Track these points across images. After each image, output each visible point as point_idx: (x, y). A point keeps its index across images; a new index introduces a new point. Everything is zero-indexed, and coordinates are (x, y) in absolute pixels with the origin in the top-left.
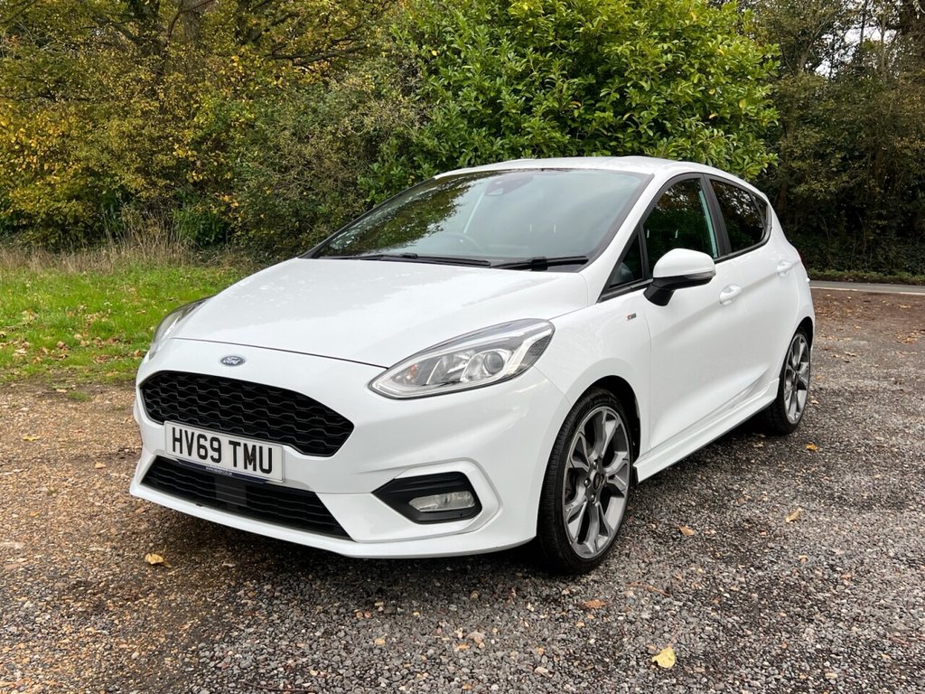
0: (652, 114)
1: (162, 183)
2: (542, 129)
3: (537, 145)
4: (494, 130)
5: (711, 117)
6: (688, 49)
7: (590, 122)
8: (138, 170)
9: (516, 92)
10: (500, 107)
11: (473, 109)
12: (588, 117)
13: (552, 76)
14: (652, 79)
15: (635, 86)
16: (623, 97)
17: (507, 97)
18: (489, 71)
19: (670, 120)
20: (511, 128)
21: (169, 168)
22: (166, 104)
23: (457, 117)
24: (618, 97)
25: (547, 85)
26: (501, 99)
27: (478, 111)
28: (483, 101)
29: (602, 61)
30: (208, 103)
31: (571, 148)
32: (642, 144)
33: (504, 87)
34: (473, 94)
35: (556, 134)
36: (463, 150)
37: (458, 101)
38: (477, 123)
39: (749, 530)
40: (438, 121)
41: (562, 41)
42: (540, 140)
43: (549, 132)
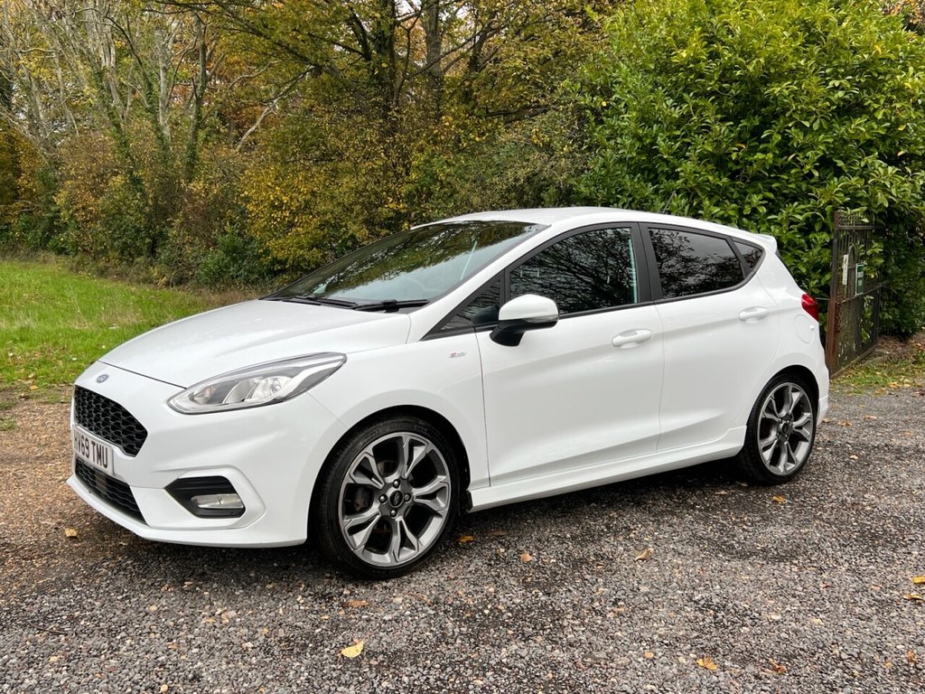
0: (818, 154)
1: (384, 232)
2: (695, 173)
3: (691, 189)
4: (652, 176)
5: (900, 154)
6: (873, 85)
7: (751, 164)
8: (366, 222)
9: (675, 138)
10: (657, 151)
11: (630, 156)
12: (750, 159)
13: (708, 121)
14: (822, 118)
15: (798, 125)
16: (787, 139)
17: (662, 144)
18: (645, 119)
19: (845, 160)
20: (667, 173)
21: (389, 219)
22: (388, 162)
23: (614, 165)
24: (780, 138)
25: (705, 129)
26: (657, 145)
27: (635, 158)
28: (638, 148)
29: (765, 104)
30: (417, 159)
31: (733, 190)
32: (813, 184)
33: (661, 134)
34: (628, 142)
35: (711, 178)
36: (619, 196)
37: (615, 149)
38: (635, 169)
39: (588, 563)
40: (597, 169)
41: (724, 85)
42: (692, 184)
43: (704, 175)
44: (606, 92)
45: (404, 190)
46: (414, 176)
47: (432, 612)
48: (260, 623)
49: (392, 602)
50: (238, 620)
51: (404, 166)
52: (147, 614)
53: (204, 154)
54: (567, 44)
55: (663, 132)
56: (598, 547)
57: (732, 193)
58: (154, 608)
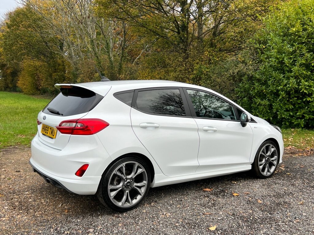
2: (298, 70)
3: (297, 76)
4: (282, 71)
9: (291, 58)
10: (284, 63)
11: (274, 65)
13: (303, 52)
17: (286, 60)
18: (280, 52)
20: (288, 70)
22: (186, 68)
23: (268, 68)
25: (302, 55)
26: (284, 61)
27: (276, 65)
28: (277, 62)
30: (197, 67)
31: (312, 76)
33: (286, 57)
34: (274, 60)
35: (304, 72)
36: (270, 78)
37: (269, 62)
38: (276, 69)
39: (282, 205)
40: (262, 69)
41: (309, 40)
42: (297, 74)
43: (301, 71)
44: (265, 43)
45: (192, 76)
46: (195, 72)
47: (233, 218)
48: (179, 218)
49: (219, 213)
50: (172, 216)
51: (191, 69)
52: (143, 213)
53: (124, 66)
54: (249, 27)
55: (286, 56)
56: (284, 199)
57: (312, 77)
58: (144, 211)
